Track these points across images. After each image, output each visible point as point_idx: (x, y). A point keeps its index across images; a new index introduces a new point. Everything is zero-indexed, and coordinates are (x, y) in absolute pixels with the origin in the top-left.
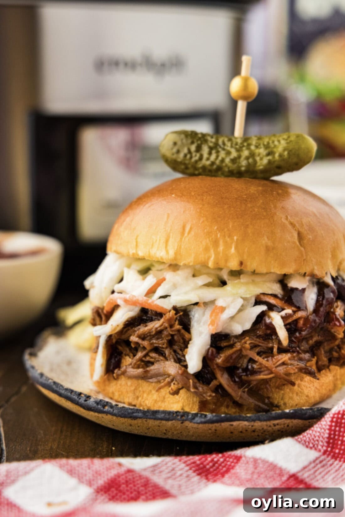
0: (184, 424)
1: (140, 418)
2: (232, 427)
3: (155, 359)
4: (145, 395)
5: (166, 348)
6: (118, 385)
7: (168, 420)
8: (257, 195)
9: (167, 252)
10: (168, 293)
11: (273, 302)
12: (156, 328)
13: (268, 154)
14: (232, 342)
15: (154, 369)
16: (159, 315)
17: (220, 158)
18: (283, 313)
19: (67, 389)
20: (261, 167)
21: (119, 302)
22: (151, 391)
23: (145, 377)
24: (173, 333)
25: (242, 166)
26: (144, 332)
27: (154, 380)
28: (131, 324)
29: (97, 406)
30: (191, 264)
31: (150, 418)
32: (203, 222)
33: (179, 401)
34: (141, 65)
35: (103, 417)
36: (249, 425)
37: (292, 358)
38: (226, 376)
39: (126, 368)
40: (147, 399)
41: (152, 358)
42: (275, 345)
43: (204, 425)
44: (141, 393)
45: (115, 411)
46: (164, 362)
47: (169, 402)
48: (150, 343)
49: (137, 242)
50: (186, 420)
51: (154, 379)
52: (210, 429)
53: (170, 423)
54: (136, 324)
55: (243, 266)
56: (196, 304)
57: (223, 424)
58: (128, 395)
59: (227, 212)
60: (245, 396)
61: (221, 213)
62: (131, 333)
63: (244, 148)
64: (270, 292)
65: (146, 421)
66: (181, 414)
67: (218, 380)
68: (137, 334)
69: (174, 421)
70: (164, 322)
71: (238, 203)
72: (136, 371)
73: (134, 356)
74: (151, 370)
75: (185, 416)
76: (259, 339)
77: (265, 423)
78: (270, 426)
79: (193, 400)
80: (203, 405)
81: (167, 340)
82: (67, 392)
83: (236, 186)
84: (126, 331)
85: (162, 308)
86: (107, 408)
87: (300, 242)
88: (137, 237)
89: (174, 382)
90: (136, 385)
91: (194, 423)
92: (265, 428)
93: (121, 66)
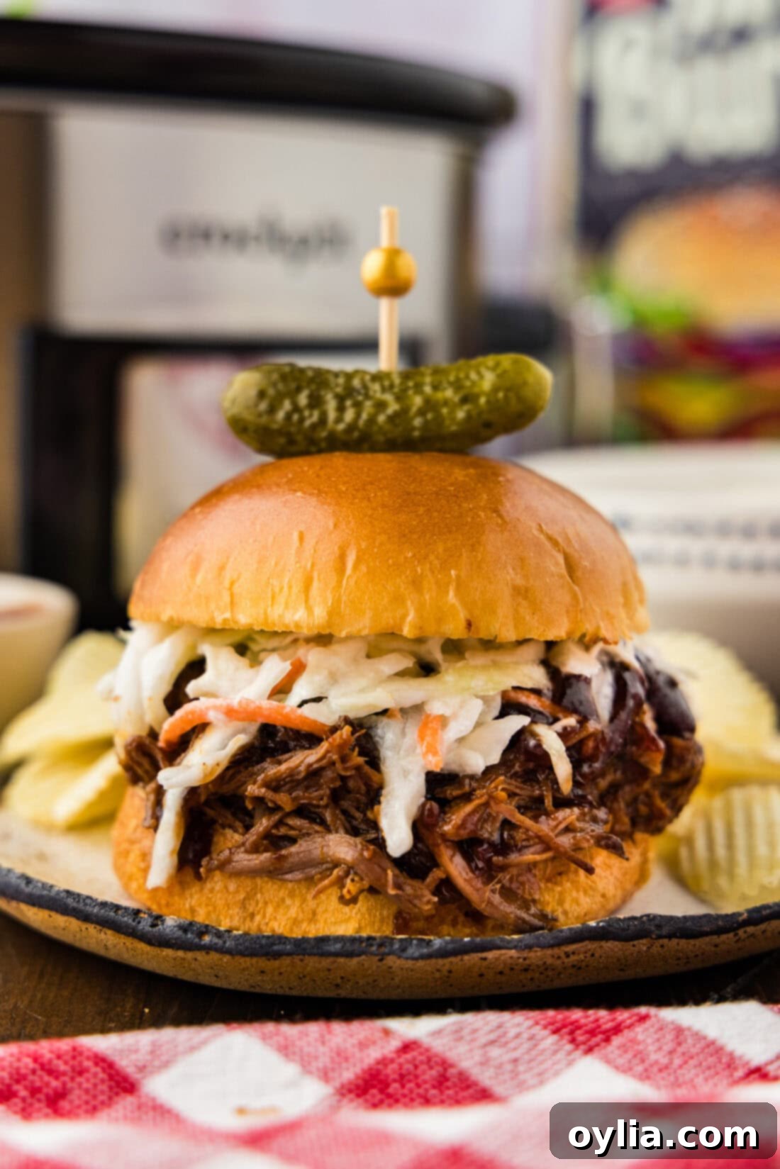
0: (384, 962)
1: (289, 954)
2: (485, 963)
3: (300, 831)
4: (270, 910)
5: (326, 806)
6: (206, 891)
7: (350, 955)
8: (473, 485)
9: (309, 609)
10: (322, 693)
11: (535, 705)
12: (310, 765)
13: (465, 400)
14: (467, 788)
15: (298, 853)
16: (310, 738)
17: (364, 416)
18: (559, 726)
19: (104, 904)
20: (454, 428)
21: (212, 716)
22: (283, 900)
23: (275, 872)
24: (348, 773)
25: (414, 429)
26: (278, 775)
27: (298, 875)
28: (244, 760)
29: (184, 936)
30: (365, 632)
31: (310, 955)
32: (381, 544)
33: (350, 918)
34: (257, 238)
35: (196, 959)
36: (519, 958)
37: (582, 818)
38: (459, 860)
39: (231, 853)
40: (275, 919)
41: (291, 828)
42: (545, 793)
43: (428, 962)
44: (260, 905)
45: (228, 944)
46: (323, 837)
47: (325, 922)
48: (292, 798)
49: (232, 596)
50: (389, 954)
51: (297, 873)
52: (438, 970)
53: (355, 960)
54: (254, 758)
55: (473, 628)
56: (385, 712)
57: (466, 958)
58: (231, 912)
59: (425, 521)
60: (497, 899)
61: (414, 523)
62: (243, 779)
63: (411, 392)
64: (529, 685)
65: (302, 960)
66: (378, 941)
67: (442, 868)
68: (263, 780)
69: (363, 957)
70: (328, 752)
71: (443, 502)
72: (256, 859)
73: (247, 828)
74: (290, 854)
75: (385, 946)
76: (516, 781)
77: (549, 952)
78: (559, 958)
79: (381, 914)
80: (403, 921)
81: (330, 789)
82: (106, 911)
83: (424, 468)
84: (233, 777)
85: (315, 722)
86: (207, 939)
87: (571, 577)
88: (232, 583)
89: (351, 877)
90: (249, 889)
91: (407, 958)
92: (550, 961)
93: (216, 241)
